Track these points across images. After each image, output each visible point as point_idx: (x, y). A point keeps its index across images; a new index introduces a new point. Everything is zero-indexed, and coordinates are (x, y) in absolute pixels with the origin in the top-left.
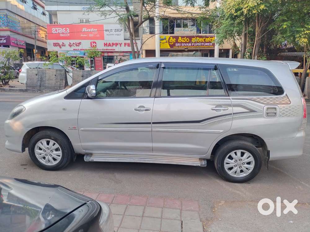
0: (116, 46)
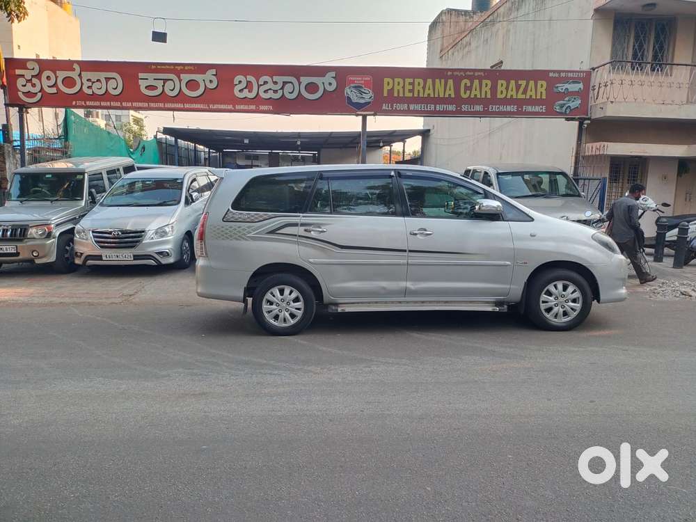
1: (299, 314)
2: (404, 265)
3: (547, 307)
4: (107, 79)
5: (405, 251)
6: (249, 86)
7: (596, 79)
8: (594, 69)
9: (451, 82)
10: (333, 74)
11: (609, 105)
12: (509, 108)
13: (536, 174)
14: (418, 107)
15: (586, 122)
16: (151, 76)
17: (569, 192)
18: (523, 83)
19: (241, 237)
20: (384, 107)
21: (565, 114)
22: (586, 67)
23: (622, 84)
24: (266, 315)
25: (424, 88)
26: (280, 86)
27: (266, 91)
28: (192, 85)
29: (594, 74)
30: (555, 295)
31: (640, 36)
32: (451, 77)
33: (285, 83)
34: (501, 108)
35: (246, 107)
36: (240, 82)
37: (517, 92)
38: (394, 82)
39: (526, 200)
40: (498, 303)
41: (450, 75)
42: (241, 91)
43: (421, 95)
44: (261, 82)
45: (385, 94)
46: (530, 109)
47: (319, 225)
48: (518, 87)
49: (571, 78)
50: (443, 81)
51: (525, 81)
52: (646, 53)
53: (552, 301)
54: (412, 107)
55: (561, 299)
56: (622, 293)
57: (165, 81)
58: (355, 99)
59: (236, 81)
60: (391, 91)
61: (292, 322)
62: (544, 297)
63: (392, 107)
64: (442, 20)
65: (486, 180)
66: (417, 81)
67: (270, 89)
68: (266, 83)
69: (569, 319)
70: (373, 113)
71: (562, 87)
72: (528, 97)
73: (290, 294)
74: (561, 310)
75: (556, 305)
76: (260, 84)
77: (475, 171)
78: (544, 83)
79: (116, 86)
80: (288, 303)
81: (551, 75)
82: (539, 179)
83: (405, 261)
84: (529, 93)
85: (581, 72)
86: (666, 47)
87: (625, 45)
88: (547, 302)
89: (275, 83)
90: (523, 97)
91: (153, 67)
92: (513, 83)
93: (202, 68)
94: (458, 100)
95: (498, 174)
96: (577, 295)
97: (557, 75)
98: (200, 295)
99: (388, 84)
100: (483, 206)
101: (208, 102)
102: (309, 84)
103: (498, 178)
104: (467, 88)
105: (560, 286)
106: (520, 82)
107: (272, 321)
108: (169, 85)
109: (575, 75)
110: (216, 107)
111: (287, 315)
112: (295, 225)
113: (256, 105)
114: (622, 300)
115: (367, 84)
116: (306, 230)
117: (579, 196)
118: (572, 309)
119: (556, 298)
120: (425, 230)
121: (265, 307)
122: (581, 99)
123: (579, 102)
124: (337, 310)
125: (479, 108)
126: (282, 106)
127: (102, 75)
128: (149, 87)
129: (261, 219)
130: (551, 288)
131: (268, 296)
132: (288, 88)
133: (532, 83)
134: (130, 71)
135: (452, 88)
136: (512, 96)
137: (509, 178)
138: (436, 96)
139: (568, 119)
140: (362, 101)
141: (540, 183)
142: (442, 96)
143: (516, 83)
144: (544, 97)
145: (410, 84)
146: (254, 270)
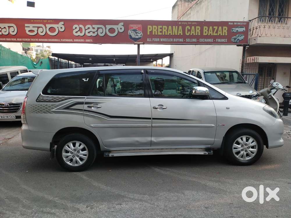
1: (86, 158)
2: (149, 127)
3: (237, 151)
4: (9, 27)
5: (150, 119)
6: (80, 29)
7: (252, 26)
8: (250, 21)
9: (180, 27)
10: (122, 24)
11: (259, 38)
12: (209, 40)
13: (222, 72)
14: (164, 40)
15: (247, 46)
16: (31, 25)
17: (239, 81)
18: (216, 28)
19: (48, 112)
20: (148, 40)
21: (237, 42)
22: (246, 20)
23: (265, 27)
24: (65, 159)
25: (167, 30)
26: (96, 29)
27: (89, 32)
28: (52, 29)
29: (250, 23)
30: (241, 144)
31: (272, 5)
32: (181, 25)
33: (98, 28)
34: (205, 40)
35: (79, 40)
36: (76, 28)
37: (213, 32)
38: (152, 27)
39: (218, 85)
40: (207, 149)
41: (180, 24)
42: (77, 32)
43: (166, 34)
44: (86, 28)
45: (148, 33)
46: (219, 40)
47: (97, 103)
48: (214, 30)
49: (239, 25)
50: (177, 27)
51: (217, 27)
52: (275, 13)
53: (240, 148)
54: (162, 40)
55: (245, 147)
56: (281, 142)
57: (38, 27)
58: (133, 36)
59: (74, 28)
60: (151, 32)
61: (81, 163)
62: (235, 145)
63: (152, 40)
64: (178, 4)
65: (199, 75)
66: (164, 27)
67: (91, 31)
68: (89, 28)
69: (250, 158)
70: (142, 43)
71: (235, 30)
72: (218, 35)
73: (80, 146)
74: (245, 153)
75: (242, 150)
76: (86, 29)
77: (193, 71)
78: (226, 28)
79: (13, 30)
80: (78, 152)
81: (230, 23)
82: (224, 75)
83: (150, 125)
84: (219, 33)
85: (244, 22)
86: (284, 10)
87: (265, 9)
88: (236, 148)
89: (94, 28)
90: (216, 34)
91: (32, 21)
92: (211, 28)
93: (57, 21)
94: (184, 36)
95: (204, 72)
96: (254, 144)
97: (232, 24)
98: (24, 147)
99: (149, 28)
100: (197, 91)
101: (60, 38)
102: (110, 28)
103: (204, 74)
104: (188, 30)
105: (244, 139)
106: (214, 27)
107: (68, 163)
108: (40, 30)
109: (242, 24)
110: (64, 40)
111: (78, 159)
112: (82, 103)
113: (84, 39)
114: (280, 146)
115: (139, 29)
116: (88, 107)
117: (245, 83)
118: (252, 152)
119: (242, 146)
120: (162, 106)
121: (64, 154)
122: (244, 36)
123: (244, 37)
124: (109, 155)
125: (194, 40)
126: (98, 40)
127: (6, 25)
128: (30, 31)
129: (60, 100)
130: (239, 140)
131: (66, 147)
132: (100, 31)
133: (220, 28)
134: (20, 23)
135: (181, 30)
136: (210, 34)
137: (209, 74)
138: (174, 34)
139: (238, 45)
140: (137, 37)
141: (225, 76)
142: (176, 34)
143: (213, 28)
144: (226, 34)
145: (161, 28)
146: (56, 132)
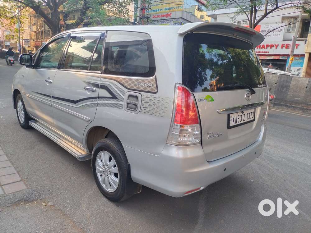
0: (271, 48)
